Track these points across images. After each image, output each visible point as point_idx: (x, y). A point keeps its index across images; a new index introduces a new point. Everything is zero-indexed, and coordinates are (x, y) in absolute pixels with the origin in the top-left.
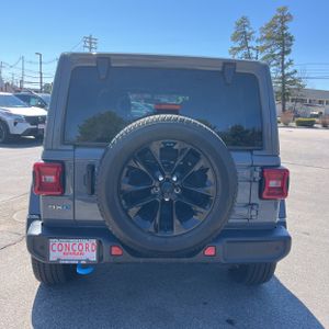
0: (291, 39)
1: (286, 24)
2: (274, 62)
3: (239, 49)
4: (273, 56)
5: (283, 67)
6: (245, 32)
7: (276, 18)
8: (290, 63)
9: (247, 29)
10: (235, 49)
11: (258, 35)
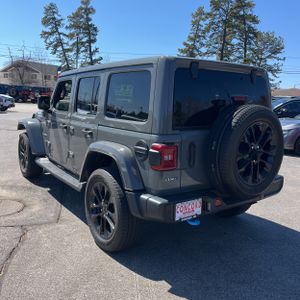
0: (95, 29)
1: (90, 16)
2: (83, 49)
3: (51, 34)
4: (82, 43)
5: (91, 54)
6: (54, 19)
7: (81, 9)
8: (96, 50)
9: (56, 16)
10: (46, 33)
11: (67, 23)
